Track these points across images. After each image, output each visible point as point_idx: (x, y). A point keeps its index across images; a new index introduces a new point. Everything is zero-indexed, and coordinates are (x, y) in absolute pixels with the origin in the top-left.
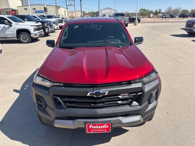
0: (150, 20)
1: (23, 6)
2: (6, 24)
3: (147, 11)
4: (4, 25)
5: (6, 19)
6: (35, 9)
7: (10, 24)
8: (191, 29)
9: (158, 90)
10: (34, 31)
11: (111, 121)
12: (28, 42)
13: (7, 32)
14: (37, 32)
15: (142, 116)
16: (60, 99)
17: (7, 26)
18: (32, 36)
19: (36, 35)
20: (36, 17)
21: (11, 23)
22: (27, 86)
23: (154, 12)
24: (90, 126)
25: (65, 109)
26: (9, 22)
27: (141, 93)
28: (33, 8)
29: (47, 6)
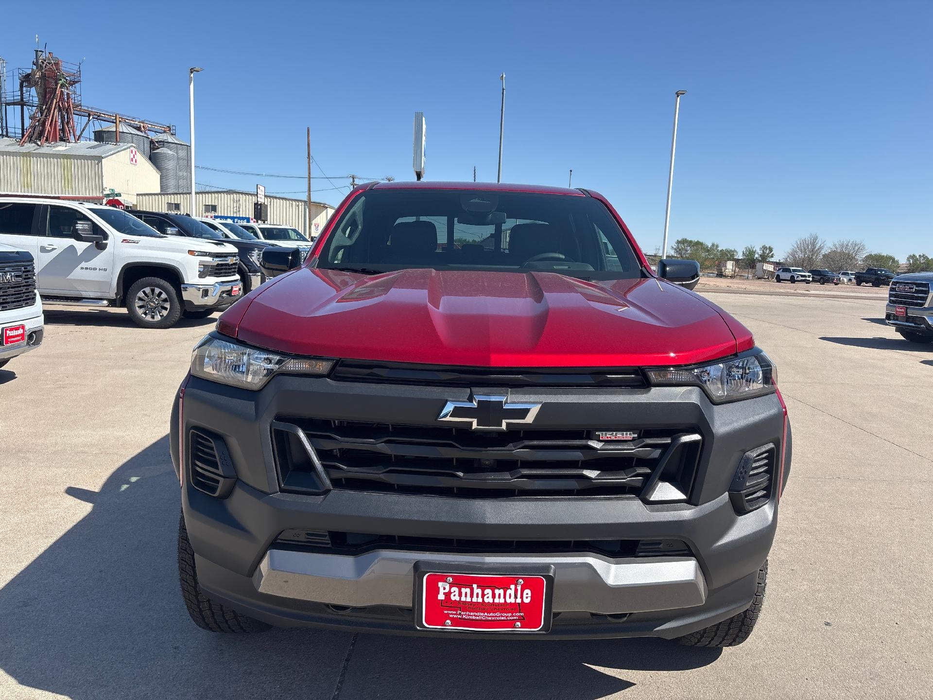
0: (722, 283)
1: (164, 192)
2: (79, 238)
3: (708, 250)
4: (71, 241)
5: (85, 218)
6: (214, 208)
7: (98, 239)
8: (913, 312)
9: (777, 443)
10: (202, 275)
11: (547, 567)
12: (163, 325)
13: (78, 273)
14: (211, 280)
15: (702, 567)
16: (309, 436)
17: (81, 246)
18: (186, 296)
19: (206, 293)
20: (215, 228)
21: (105, 236)
22: (134, 479)
23: (740, 256)
24: (443, 588)
25: (327, 491)
26: (96, 228)
27: (696, 437)
28: (206, 205)
29: (269, 200)
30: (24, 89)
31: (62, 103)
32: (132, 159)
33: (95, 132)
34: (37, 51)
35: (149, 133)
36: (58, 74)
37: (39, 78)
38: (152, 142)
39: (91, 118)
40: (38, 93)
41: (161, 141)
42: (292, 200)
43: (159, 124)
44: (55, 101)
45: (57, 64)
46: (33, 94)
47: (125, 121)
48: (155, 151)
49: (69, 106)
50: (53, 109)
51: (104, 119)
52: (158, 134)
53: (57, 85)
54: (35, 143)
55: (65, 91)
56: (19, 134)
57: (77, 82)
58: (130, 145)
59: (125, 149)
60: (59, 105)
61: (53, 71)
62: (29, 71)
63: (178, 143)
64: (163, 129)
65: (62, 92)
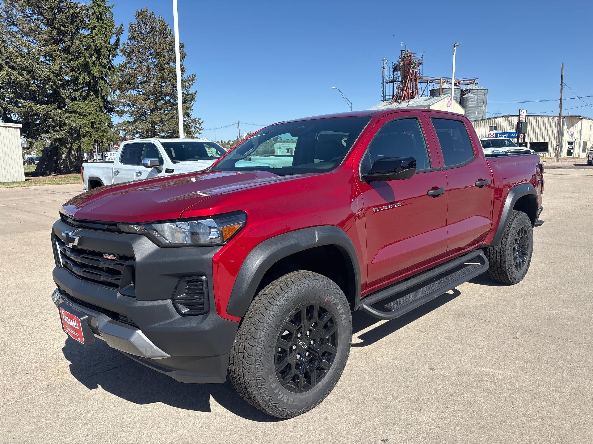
6: (495, 128)
28: (490, 127)
29: (535, 118)
30: (395, 73)
31: (413, 78)
32: (448, 103)
33: (430, 91)
34: (401, 51)
35: (461, 86)
36: (411, 61)
37: (402, 65)
38: (462, 91)
39: (429, 82)
40: (401, 74)
41: (467, 90)
42: (553, 116)
43: (467, 79)
44: (409, 76)
45: (411, 56)
46: (399, 76)
47: (447, 81)
48: (464, 97)
49: (416, 78)
50: (408, 81)
51: (436, 82)
52: (466, 85)
53: (410, 68)
54: (398, 102)
55: (414, 70)
56: (391, 98)
57: (421, 64)
58: (447, 95)
59: (444, 98)
60: (411, 79)
61: (409, 60)
62: (397, 63)
63: (479, 89)
64: (470, 82)
65: (413, 71)
